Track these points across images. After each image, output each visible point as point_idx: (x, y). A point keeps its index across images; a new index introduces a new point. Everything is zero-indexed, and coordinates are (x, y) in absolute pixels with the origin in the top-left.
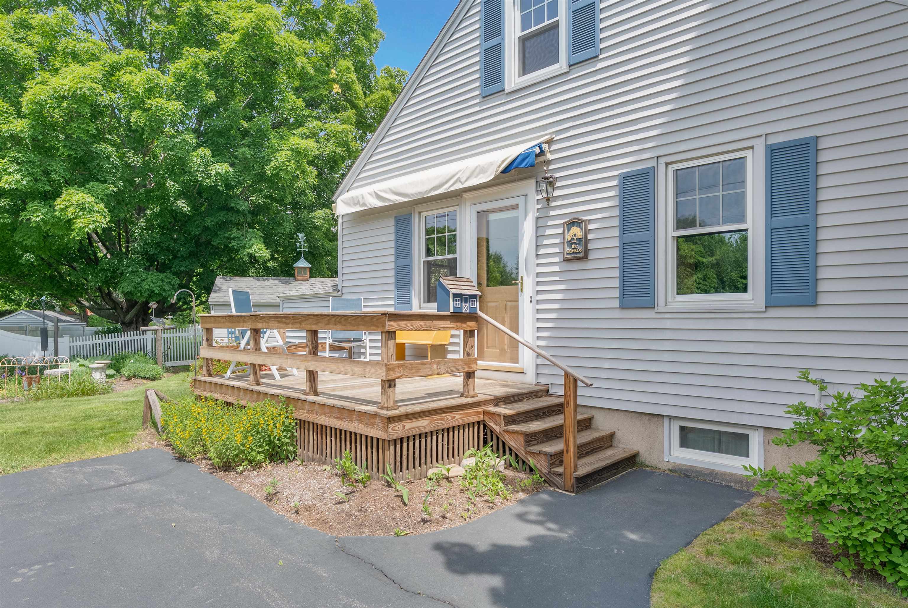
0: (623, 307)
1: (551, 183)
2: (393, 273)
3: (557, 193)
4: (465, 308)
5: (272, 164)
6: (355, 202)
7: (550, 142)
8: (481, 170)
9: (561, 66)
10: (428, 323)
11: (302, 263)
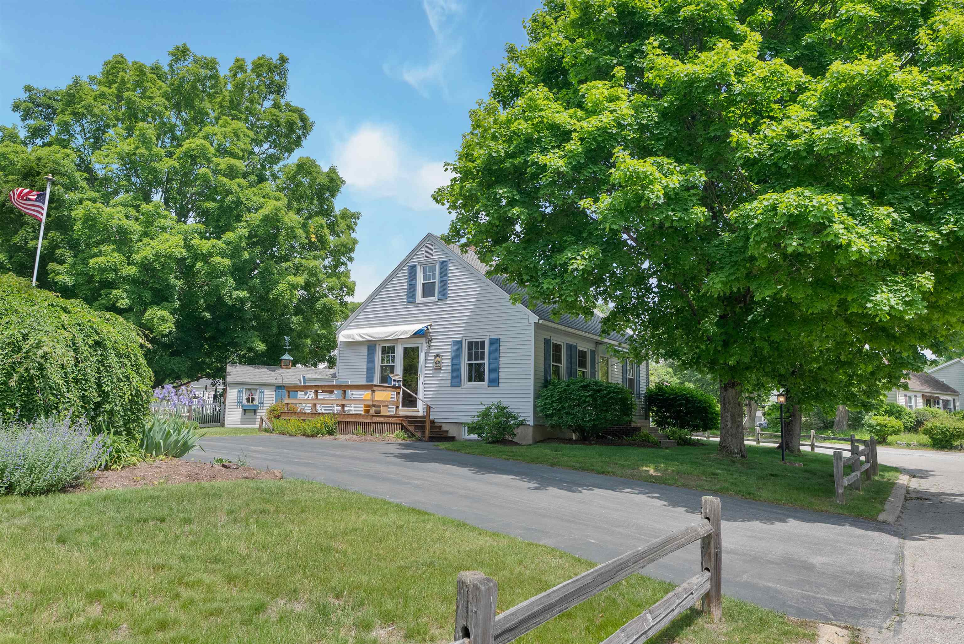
0: (452, 386)
1: (431, 341)
2: (365, 370)
3: (432, 344)
4: (397, 385)
5: (274, 291)
6: (348, 336)
7: (431, 325)
8: (405, 332)
9: (434, 299)
10: (385, 389)
11: (287, 357)
